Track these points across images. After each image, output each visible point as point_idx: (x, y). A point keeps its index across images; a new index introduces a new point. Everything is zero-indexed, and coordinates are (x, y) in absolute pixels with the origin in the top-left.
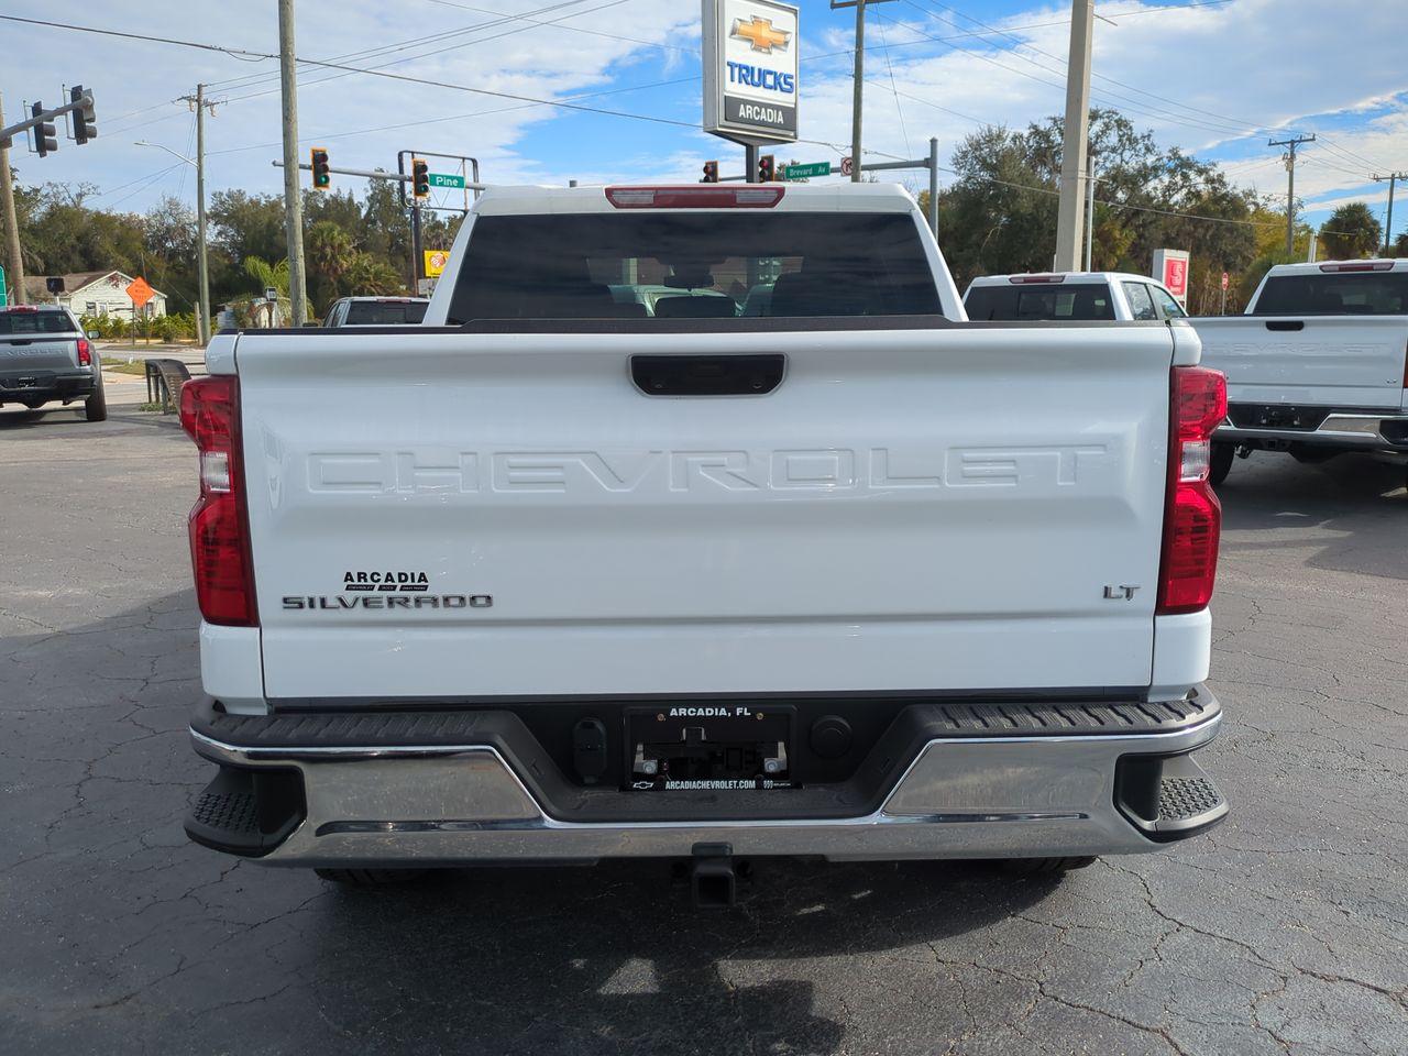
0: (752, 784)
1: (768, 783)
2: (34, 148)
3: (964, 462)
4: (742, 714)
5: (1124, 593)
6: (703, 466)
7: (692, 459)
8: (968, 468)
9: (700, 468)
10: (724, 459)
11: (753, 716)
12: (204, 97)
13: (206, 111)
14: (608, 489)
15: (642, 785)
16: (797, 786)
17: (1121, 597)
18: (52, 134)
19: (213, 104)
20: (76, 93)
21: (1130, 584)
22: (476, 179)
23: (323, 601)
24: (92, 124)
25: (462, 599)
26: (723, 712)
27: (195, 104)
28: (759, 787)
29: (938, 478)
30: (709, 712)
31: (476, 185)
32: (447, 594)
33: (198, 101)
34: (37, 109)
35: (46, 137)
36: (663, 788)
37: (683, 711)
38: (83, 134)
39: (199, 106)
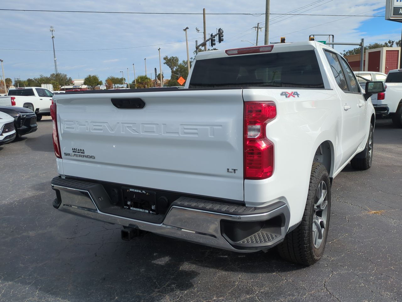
0: (147, 211)
1: (151, 212)
2: (210, 45)
3: (184, 129)
4: (144, 193)
5: (233, 171)
6: (128, 127)
7: (126, 125)
8: (186, 131)
9: (127, 128)
10: (131, 125)
11: (146, 193)
12: (259, 26)
13: (259, 30)
14: (110, 132)
15: (126, 207)
16: (157, 214)
17: (232, 172)
18: (215, 41)
19: (261, 28)
20: (220, 30)
21: (235, 169)
22: (333, 41)
23: (70, 154)
24: (223, 38)
25: (90, 157)
26: (140, 191)
27: (257, 29)
28: (149, 212)
29: (178, 133)
30: (137, 191)
31: (333, 43)
32: (88, 155)
33: (257, 28)
34: (212, 35)
35: (213, 42)
36: (130, 209)
37: (132, 190)
38: (220, 40)
39: (258, 29)
